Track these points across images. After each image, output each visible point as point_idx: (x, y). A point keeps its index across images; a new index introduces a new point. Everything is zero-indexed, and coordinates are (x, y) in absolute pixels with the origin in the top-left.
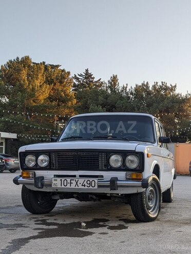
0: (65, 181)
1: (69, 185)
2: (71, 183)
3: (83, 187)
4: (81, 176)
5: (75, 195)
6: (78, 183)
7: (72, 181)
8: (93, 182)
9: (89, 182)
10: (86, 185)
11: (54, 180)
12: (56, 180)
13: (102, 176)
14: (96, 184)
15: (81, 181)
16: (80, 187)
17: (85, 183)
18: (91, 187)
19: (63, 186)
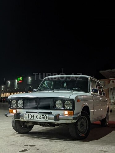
0: (31, 116)
1: (32, 118)
2: (34, 117)
3: (40, 119)
4: (40, 113)
5: (38, 123)
6: (38, 117)
7: (34, 116)
8: (46, 116)
9: (43, 116)
10: (42, 118)
11: (25, 115)
12: (26, 115)
13: (51, 113)
14: (47, 118)
15: (39, 115)
16: (39, 119)
17: (41, 117)
18: (44, 119)
19: (29, 119)
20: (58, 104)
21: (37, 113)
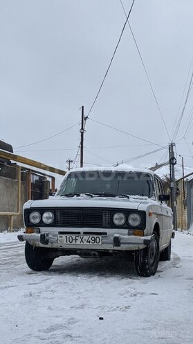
0: (71, 238)
1: (74, 241)
2: (76, 240)
3: (88, 243)
4: (85, 233)
6: (83, 240)
8: (98, 239)
9: (93, 239)
10: (91, 241)
11: (60, 237)
12: (62, 237)
13: (106, 233)
14: (100, 241)
15: (86, 237)
16: (85, 243)
17: (90, 239)
18: (95, 243)
19: (68, 243)
20: (118, 219)
21: (79, 233)
